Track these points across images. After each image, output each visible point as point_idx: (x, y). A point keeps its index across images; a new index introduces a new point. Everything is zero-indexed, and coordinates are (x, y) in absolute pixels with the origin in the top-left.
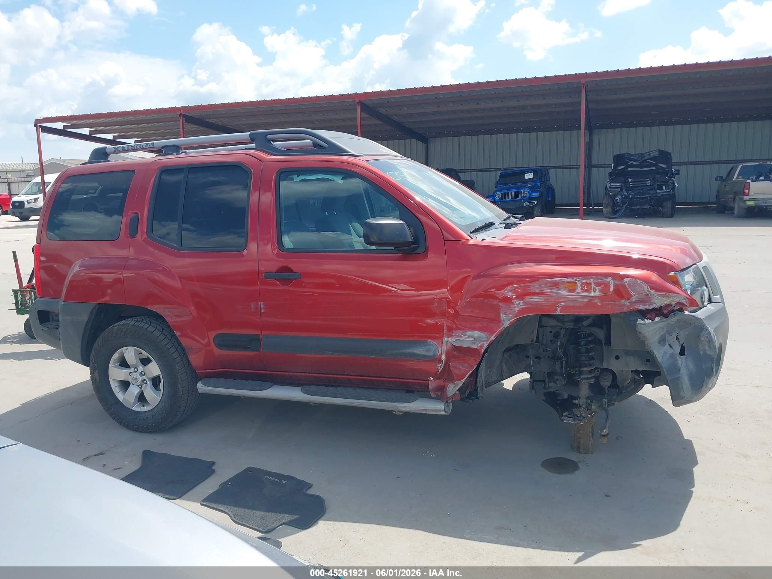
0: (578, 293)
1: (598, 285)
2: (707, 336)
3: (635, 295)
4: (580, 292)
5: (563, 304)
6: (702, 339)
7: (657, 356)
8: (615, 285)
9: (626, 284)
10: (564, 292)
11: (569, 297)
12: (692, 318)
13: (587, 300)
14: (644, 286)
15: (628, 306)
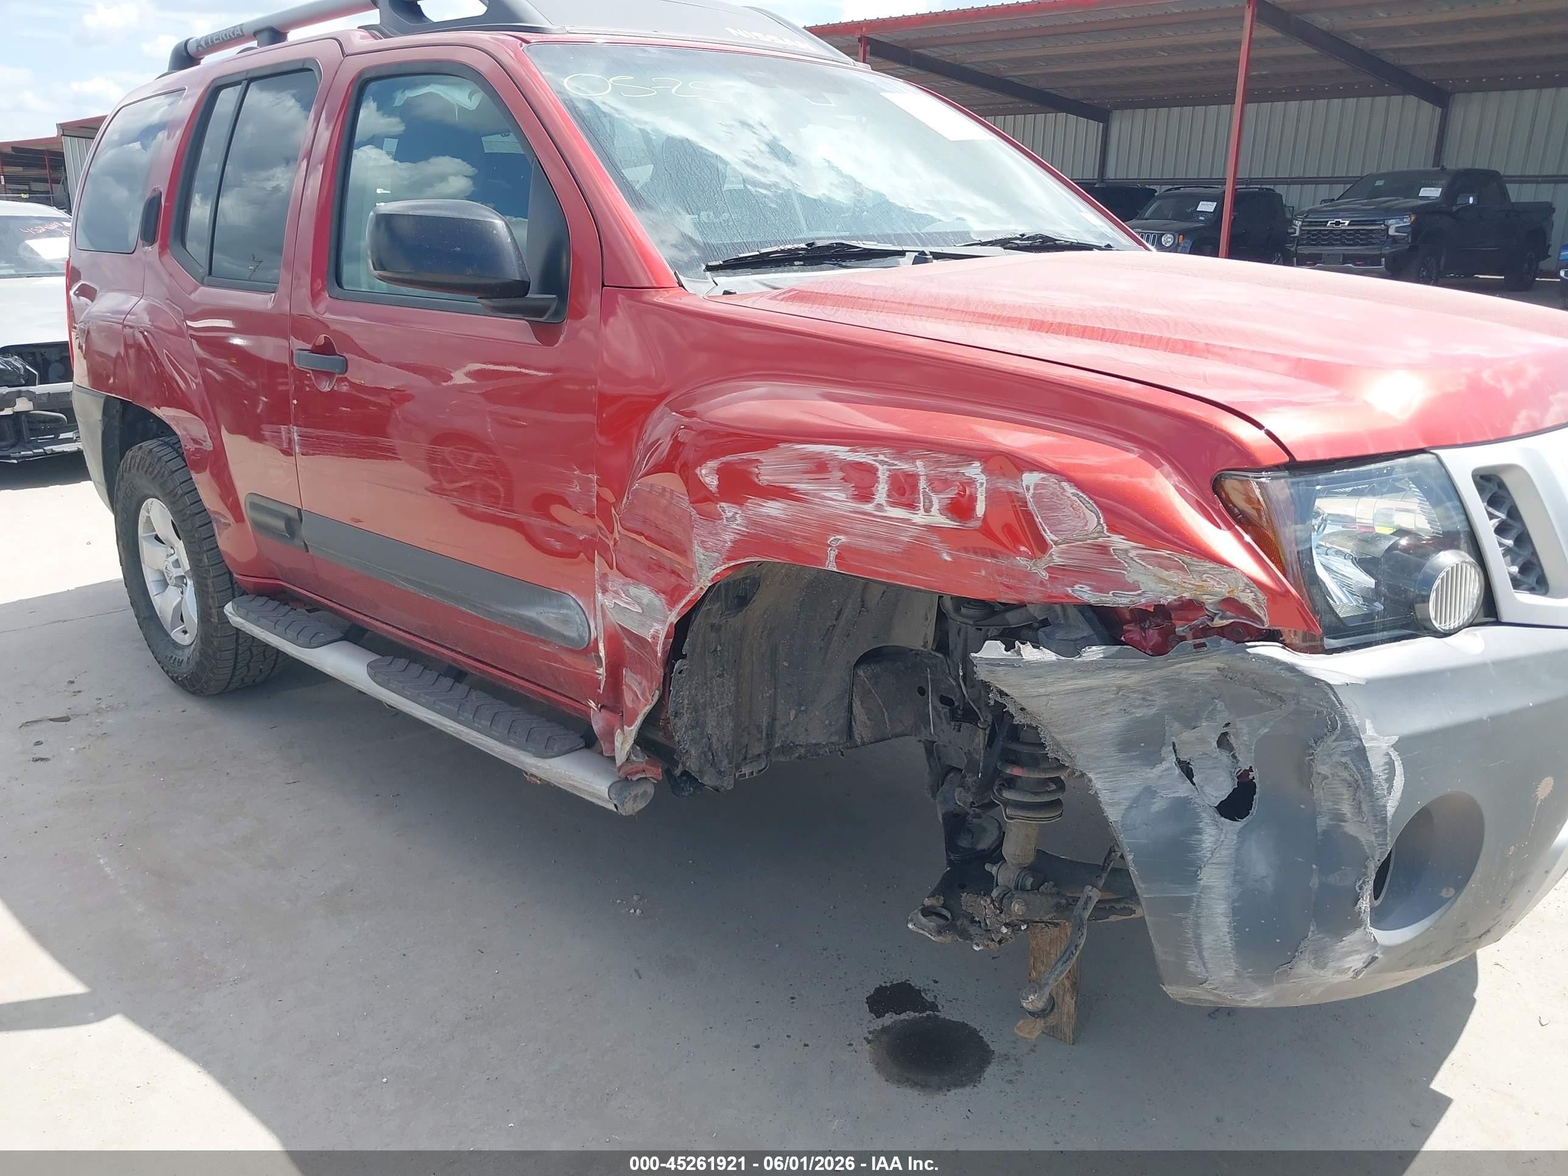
0: (879, 507)
1: (939, 484)
2: (1343, 760)
3: (1056, 543)
4: (884, 504)
5: (843, 538)
6: (1324, 769)
7: (1104, 797)
8: (992, 497)
9: (1029, 496)
10: (842, 496)
11: (854, 519)
12: (1287, 675)
13: (911, 536)
14: (1087, 511)
15: (1042, 583)
